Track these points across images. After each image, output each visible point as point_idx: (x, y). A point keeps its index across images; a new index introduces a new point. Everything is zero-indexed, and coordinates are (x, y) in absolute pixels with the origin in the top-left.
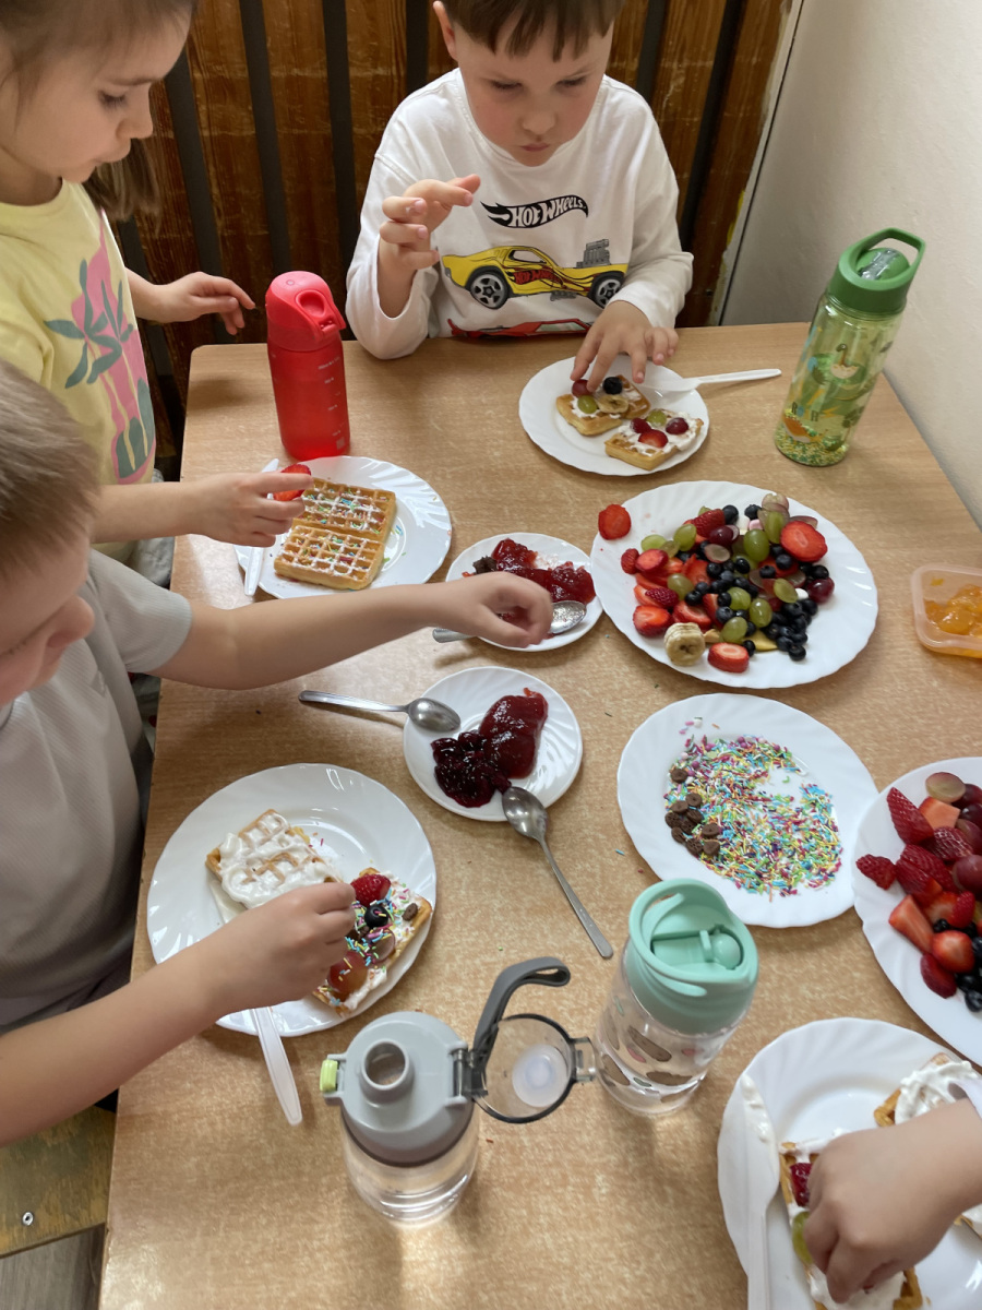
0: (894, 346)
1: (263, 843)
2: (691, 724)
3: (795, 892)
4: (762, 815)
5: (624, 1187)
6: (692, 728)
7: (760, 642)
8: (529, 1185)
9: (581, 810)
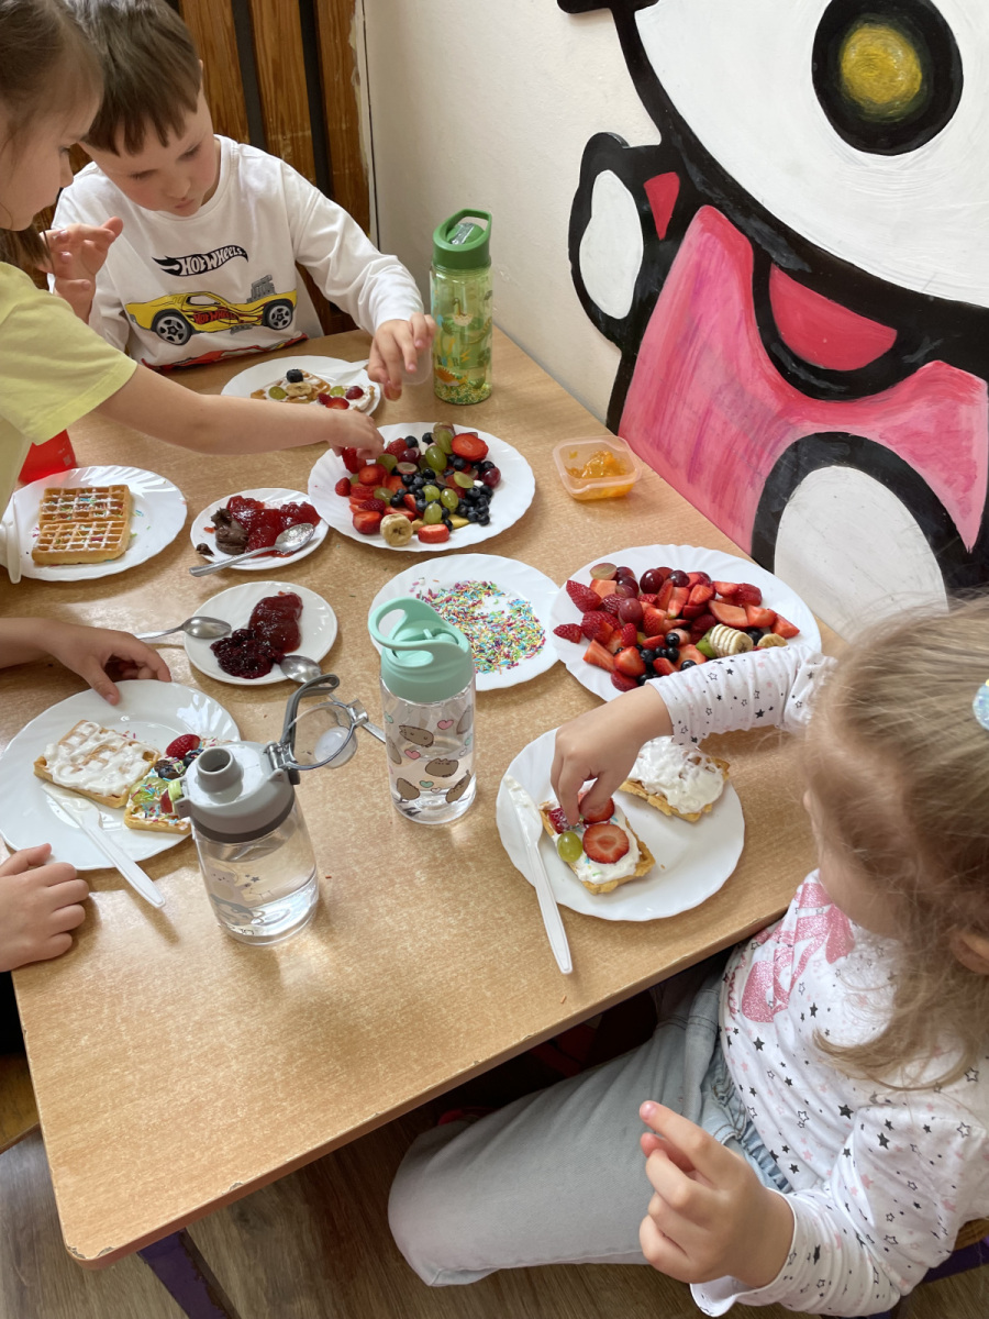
0: (494, 294)
1: (81, 743)
2: (417, 584)
3: (517, 664)
4: (483, 627)
5: (437, 872)
6: (417, 586)
7: (456, 521)
8: (367, 893)
9: (347, 661)
